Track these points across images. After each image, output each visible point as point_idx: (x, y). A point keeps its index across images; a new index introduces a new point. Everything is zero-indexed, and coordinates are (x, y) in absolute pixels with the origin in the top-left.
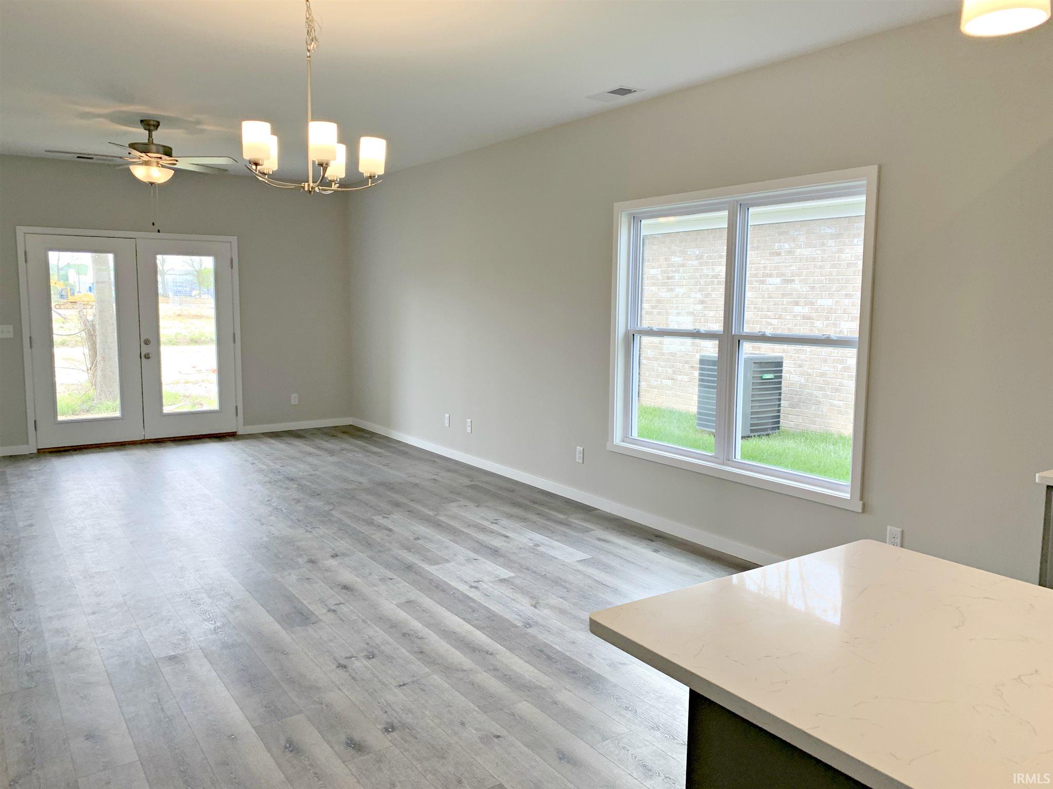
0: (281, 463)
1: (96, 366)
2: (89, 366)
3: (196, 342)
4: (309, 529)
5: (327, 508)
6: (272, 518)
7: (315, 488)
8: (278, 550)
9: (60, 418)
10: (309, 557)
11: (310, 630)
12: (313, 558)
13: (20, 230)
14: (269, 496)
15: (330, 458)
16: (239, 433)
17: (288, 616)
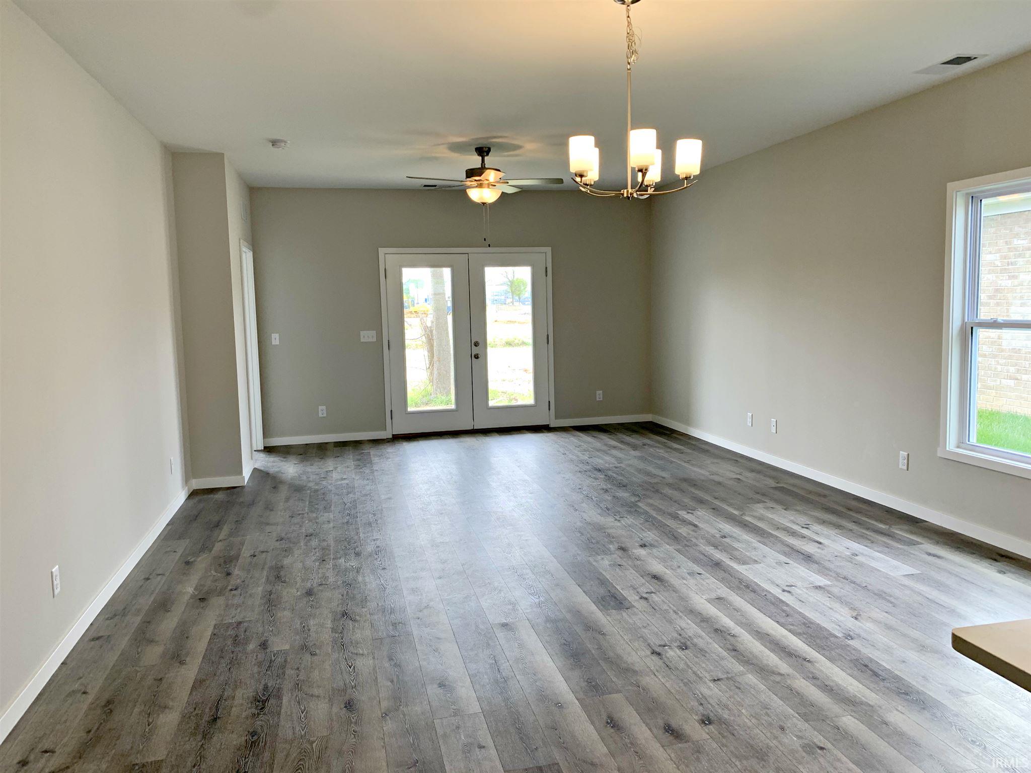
0: (589, 454)
1: (433, 365)
2: (428, 366)
3: (510, 344)
4: (617, 518)
5: (633, 499)
6: (584, 505)
7: (621, 480)
8: (591, 535)
9: (410, 409)
10: (619, 545)
11: (624, 614)
12: (623, 546)
13: (382, 251)
14: (580, 485)
15: (633, 453)
16: (552, 426)
17: (603, 598)
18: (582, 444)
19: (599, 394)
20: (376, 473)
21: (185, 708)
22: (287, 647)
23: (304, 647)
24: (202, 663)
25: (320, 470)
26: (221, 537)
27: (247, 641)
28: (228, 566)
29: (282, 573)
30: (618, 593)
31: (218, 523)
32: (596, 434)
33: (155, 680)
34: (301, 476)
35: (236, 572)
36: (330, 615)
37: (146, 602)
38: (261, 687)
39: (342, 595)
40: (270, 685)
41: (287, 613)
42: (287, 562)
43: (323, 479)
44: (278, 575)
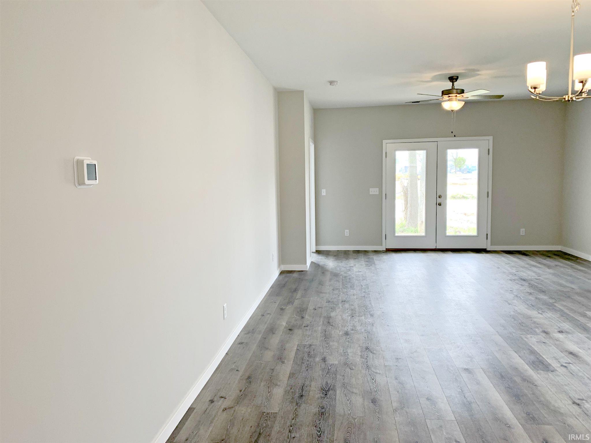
0: (516, 269)
1: (407, 209)
2: (404, 210)
4: (540, 312)
5: (551, 301)
6: (515, 301)
7: (540, 287)
8: (521, 321)
9: (396, 234)
10: (543, 329)
11: (550, 374)
12: (546, 330)
13: (384, 142)
14: (511, 288)
15: (548, 270)
16: (488, 249)
17: (533, 362)
18: (511, 262)
19: (523, 231)
20: (378, 270)
21: (286, 387)
22: (336, 362)
23: (346, 364)
24: (293, 364)
25: (346, 265)
26: (297, 298)
27: (315, 356)
28: (302, 313)
29: (331, 321)
30: (544, 360)
31: (295, 290)
32: (521, 256)
33: (270, 369)
34: (337, 268)
35: (307, 317)
36: (359, 348)
37: (263, 328)
38: (324, 383)
39: (365, 338)
40: (329, 382)
41: (336, 344)
42: (333, 314)
43: (349, 271)
44: (329, 321)
